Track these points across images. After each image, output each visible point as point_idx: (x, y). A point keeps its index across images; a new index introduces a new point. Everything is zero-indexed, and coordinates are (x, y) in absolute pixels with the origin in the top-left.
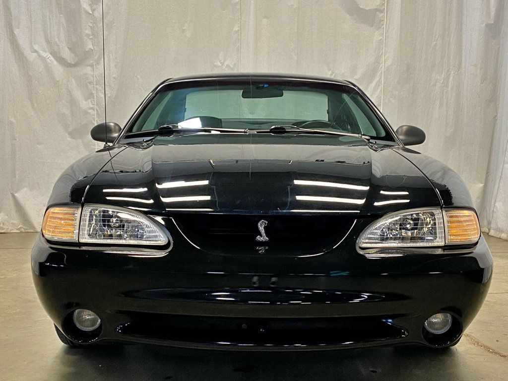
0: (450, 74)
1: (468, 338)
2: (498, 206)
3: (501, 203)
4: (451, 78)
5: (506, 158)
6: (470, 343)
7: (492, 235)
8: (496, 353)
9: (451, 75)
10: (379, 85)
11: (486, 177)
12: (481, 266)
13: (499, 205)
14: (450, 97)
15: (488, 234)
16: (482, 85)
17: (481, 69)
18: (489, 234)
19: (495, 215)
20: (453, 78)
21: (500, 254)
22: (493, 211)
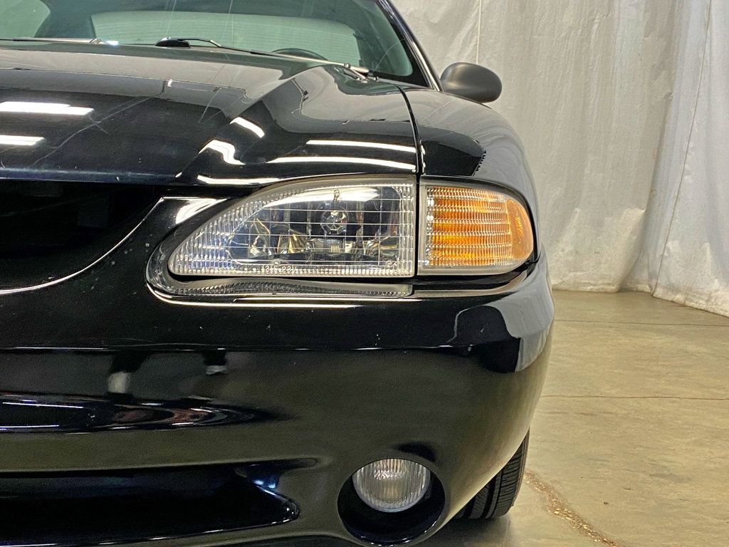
0: (594, 19)
1: (546, 494)
2: (671, 248)
3: (676, 242)
4: (596, 26)
5: (686, 166)
6: (544, 508)
7: (660, 296)
8: (595, 534)
9: (596, 21)
10: (472, 36)
11: (650, 199)
12: (513, 332)
13: (673, 245)
14: (592, 58)
15: (652, 295)
16: (646, 39)
17: (645, 11)
18: (654, 295)
19: (665, 263)
20: (599, 26)
21: (660, 327)
22: (663, 255)
